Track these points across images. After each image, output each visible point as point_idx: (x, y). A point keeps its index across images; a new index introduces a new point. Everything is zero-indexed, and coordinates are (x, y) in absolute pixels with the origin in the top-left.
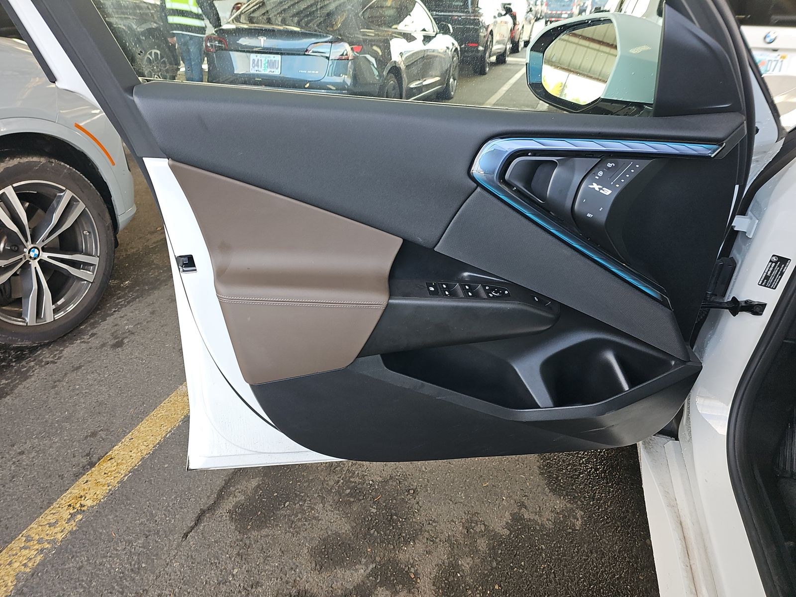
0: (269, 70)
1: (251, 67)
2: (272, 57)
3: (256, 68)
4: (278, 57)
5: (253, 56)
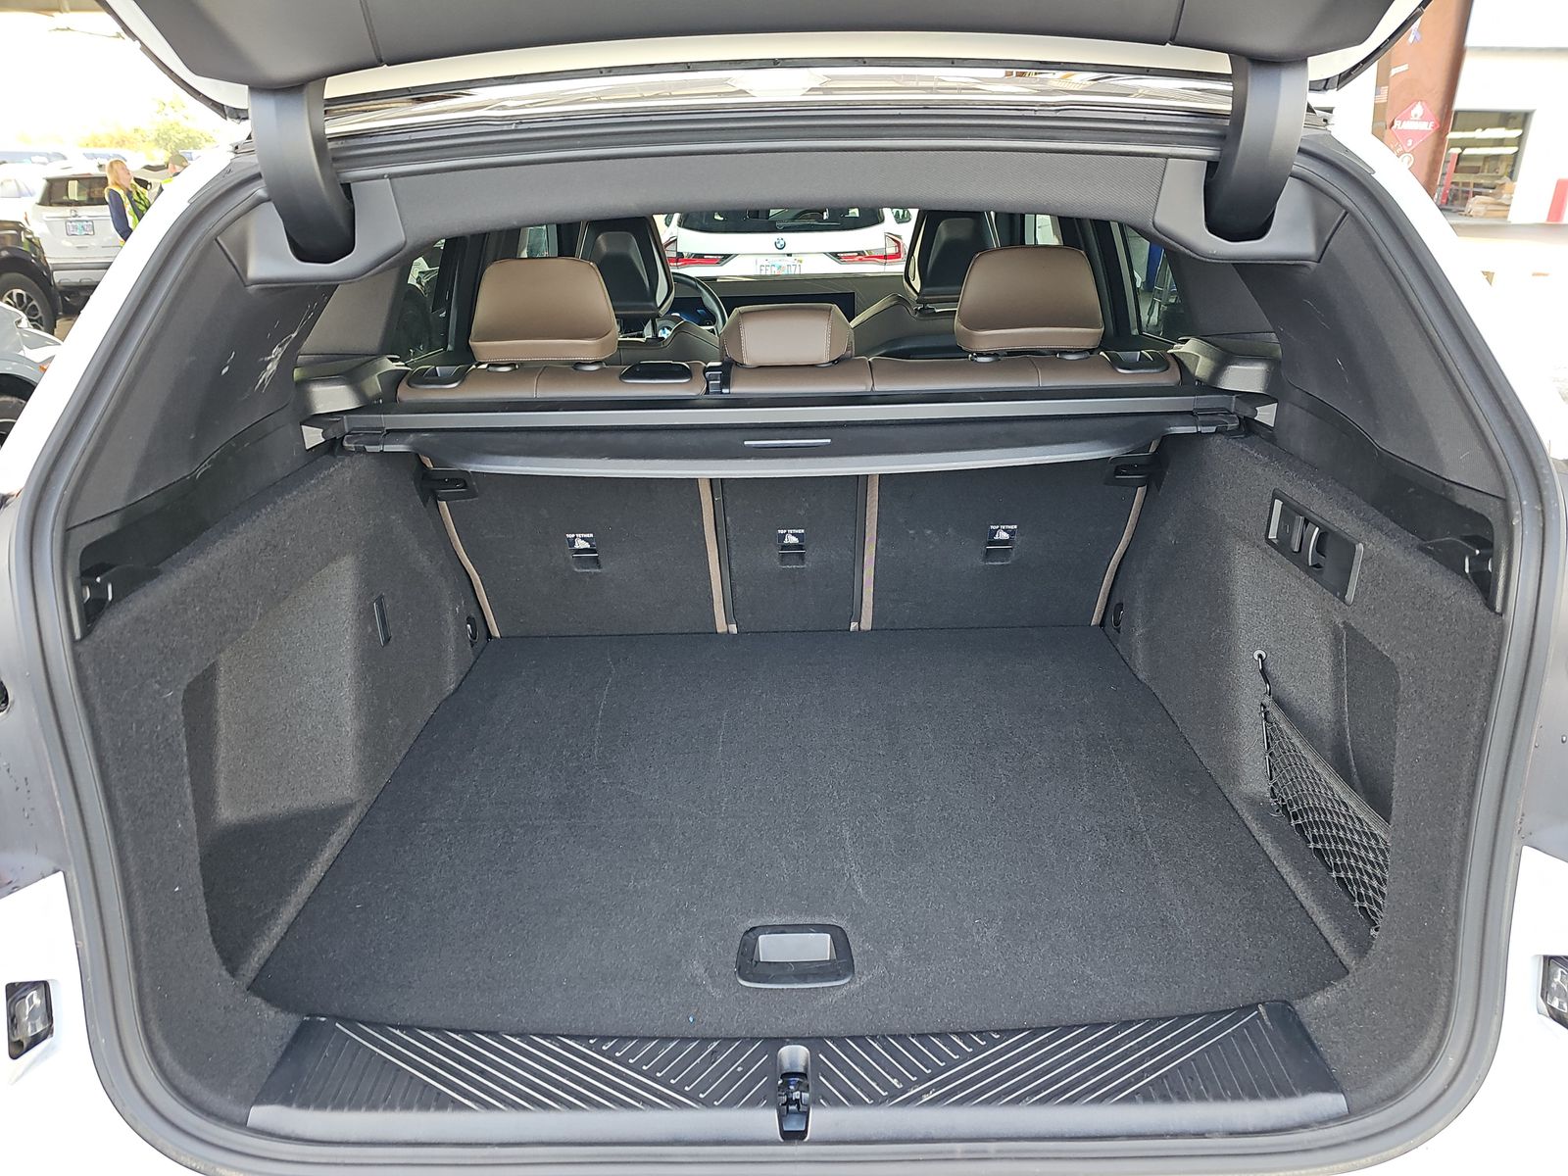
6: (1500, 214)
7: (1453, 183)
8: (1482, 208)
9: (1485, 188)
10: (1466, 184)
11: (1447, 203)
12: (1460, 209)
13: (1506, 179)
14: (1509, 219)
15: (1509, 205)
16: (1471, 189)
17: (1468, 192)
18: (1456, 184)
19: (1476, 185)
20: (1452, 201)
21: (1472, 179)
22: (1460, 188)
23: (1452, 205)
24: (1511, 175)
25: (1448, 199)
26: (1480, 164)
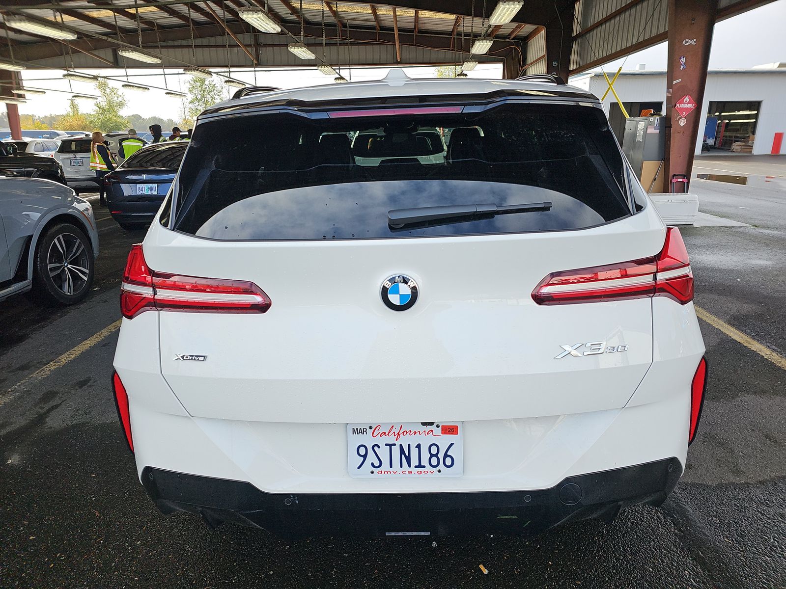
0: (150, 192)
1: (138, 192)
2: (151, 185)
3: (141, 192)
4: (155, 185)
5: (138, 185)
6: (748, 150)
7: (724, 136)
8: (739, 148)
9: (740, 138)
10: (731, 137)
11: (722, 146)
12: (729, 148)
13: (751, 135)
14: (752, 153)
15: (752, 146)
16: (733, 139)
17: (732, 140)
18: (726, 136)
19: (736, 137)
20: (725, 144)
21: (734, 134)
22: (728, 138)
23: (725, 146)
24: (754, 133)
25: (722, 144)
26: (739, 127)
